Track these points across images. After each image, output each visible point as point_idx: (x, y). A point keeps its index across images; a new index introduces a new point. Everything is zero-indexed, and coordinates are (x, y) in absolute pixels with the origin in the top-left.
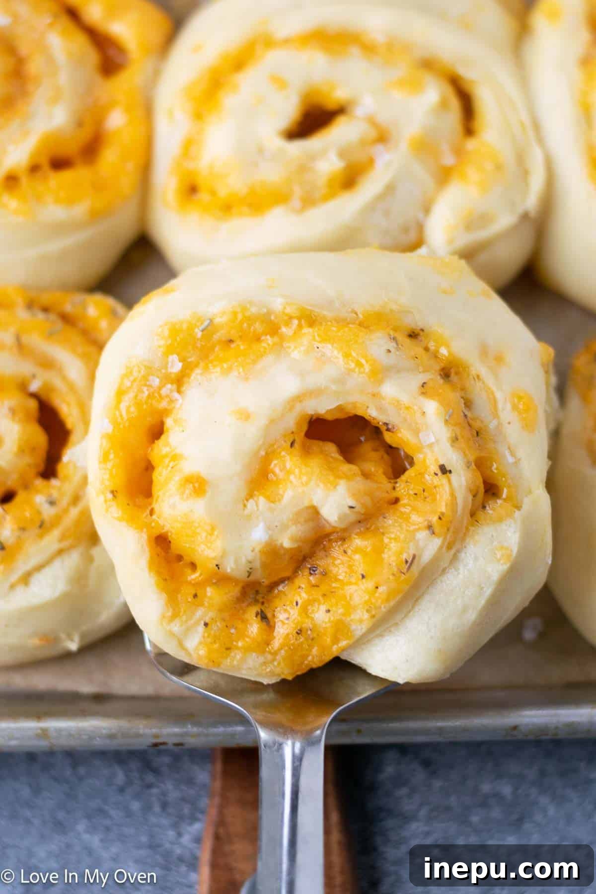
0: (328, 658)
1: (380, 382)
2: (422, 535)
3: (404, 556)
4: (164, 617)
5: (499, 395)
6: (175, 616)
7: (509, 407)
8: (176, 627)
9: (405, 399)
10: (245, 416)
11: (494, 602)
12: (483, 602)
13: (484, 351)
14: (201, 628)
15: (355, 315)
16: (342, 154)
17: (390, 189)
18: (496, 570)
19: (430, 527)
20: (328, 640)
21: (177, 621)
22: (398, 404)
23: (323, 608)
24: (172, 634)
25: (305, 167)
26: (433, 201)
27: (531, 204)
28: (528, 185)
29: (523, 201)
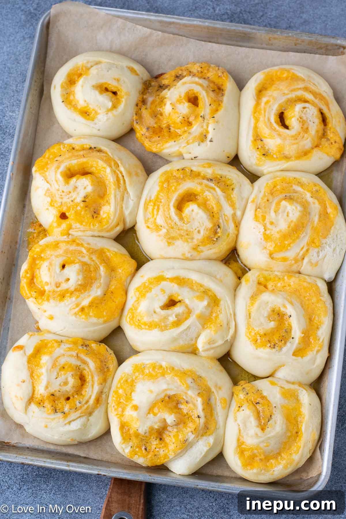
0: (161, 463)
1: (188, 390)
2: (190, 434)
3: (185, 439)
4: (121, 442)
5: (217, 398)
6: (123, 443)
7: (219, 402)
8: (123, 446)
9: (193, 396)
10: (151, 392)
11: (205, 456)
12: (201, 456)
13: (216, 386)
14: (130, 448)
16: (177, 316)
17: (189, 328)
18: (205, 449)
19: (192, 432)
20: (162, 459)
21: (124, 444)
22: (191, 397)
23: (162, 450)
24: (122, 448)
25: (166, 318)
26: (201, 333)
27: (229, 338)
28: (229, 332)
29: (227, 337)
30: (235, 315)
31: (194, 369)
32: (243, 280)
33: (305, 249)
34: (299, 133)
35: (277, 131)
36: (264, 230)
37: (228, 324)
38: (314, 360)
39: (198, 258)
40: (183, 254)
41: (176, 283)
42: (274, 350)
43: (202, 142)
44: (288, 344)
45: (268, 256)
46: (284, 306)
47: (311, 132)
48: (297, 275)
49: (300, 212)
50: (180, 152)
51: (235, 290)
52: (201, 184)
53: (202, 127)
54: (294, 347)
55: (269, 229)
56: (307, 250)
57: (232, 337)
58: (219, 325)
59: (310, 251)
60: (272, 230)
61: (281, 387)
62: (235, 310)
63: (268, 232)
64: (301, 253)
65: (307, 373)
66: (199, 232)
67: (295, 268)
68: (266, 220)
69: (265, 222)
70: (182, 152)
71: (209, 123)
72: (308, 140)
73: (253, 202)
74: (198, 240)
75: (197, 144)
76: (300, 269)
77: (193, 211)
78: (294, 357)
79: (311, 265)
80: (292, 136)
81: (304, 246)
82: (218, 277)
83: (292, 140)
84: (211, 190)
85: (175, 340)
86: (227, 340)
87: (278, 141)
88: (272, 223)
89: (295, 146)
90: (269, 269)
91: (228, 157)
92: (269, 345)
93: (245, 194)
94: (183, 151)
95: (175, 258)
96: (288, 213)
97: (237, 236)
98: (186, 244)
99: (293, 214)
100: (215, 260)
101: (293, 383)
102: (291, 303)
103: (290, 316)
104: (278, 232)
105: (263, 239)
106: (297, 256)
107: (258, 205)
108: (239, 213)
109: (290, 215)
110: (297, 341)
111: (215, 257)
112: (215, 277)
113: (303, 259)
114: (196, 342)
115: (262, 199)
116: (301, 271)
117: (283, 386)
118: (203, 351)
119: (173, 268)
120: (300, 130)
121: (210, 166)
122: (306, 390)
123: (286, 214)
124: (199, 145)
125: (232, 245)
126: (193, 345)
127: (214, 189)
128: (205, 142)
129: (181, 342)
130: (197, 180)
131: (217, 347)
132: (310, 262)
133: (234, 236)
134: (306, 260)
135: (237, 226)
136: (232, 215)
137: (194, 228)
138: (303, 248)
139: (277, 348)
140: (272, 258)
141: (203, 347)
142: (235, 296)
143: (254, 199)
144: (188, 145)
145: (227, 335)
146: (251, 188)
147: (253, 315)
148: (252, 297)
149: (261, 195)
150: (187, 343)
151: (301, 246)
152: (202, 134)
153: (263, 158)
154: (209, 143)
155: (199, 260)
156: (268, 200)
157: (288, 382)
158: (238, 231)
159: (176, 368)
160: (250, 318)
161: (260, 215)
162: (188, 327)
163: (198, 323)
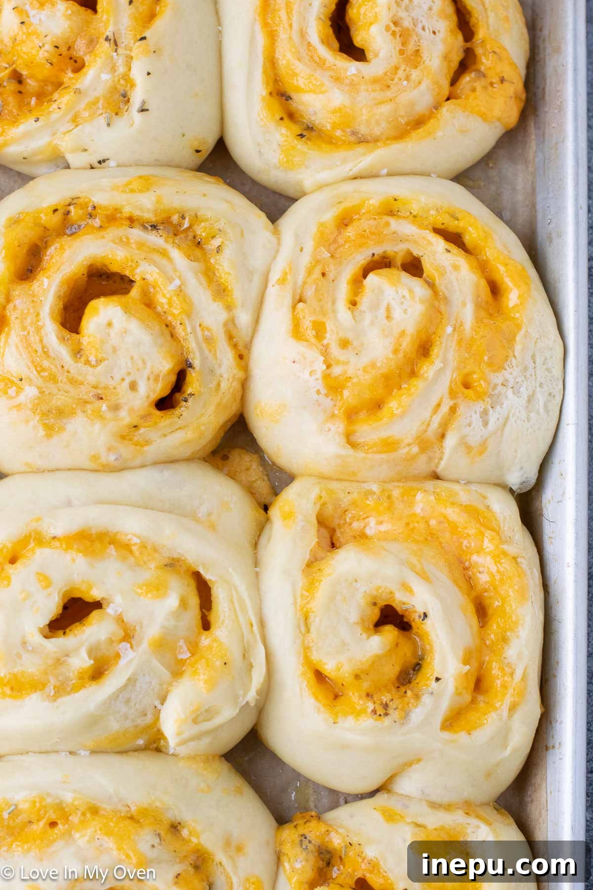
5: (234, 879)
13: (227, 843)
15: (128, 809)
16: (90, 653)
17: (131, 681)
25: (59, 662)
26: (168, 692)
27: (251, 696)
28: (251, 680)
29: (245, 694)
30: (262, 624)
31: (158, 804)
32: (275, 512)
33: (445, 409)
34: (397, 68)
35: (329, 69)
36: (324, 367)
37: (245, 655)
38: (504, 734)
39: (138, 462)
40: (95, 458)
41: (79, 551)
42: (387, 721)
43: (117, 114)
44: (426, 699)
45: (343, 440)
46: (406, 587)
47: (427, 62)
48: (431, 485)
49: (422, 302)
50: (56, 149)
51: (256, 545)
52: (124, 242)
53: (113, 69)
54: (445, 704)
55: (338, 362)
56: (453, 410)
57: (259, 693)
58: (218, 663)
59: (461, 410)
60: (346, 363)
61: (418, 825)
62: (261, 609)
63: (337, 370)
64: (437, 420)
65: (488, 775)
66: (133, 386)
67: (422, 465)
68: (328, 335)
69: (325, 342)
70: (63, 149)
71: (132, 58)
72: (423, 86)
73: (282, 281)
74: (132, 410)
75: (102, 121)
76: (437, 467)
77: (110, 324)
78: (446, 735)
79: (469, 453)
80: (375, 81)
81: (441, 399)
82: (202, 512)
83: (375, 91)
84: (156, 257)
85: (93, 721)
86: (247, 702)
87: (337, 98)
88: (345, 344)
89: (385, 109)
90: (346, 476)
91: (198, 151)
92: (371, 706)
93: (258, 261)
94: (65, 144)
95: (69, 470)
96: (388, 309)
97: (244, 385)
98: (98, 426)
99: (405, 311)
100: (189, 460)
101: (448, 807)
102: (424, 576)
103: (425, 615)
104: (365, 370)
105: (323, 391)
106: (425, 431)
107: (299, 291)
108: (244, 318)
109: (397, 313)
110: (450, 685)
111: (187, 452)
112: (193, 516)
113: (443, 436)
114: (157, 718)
115: (310, 272)
116: (439, 470)
117: (420, 821)
118: (180, 744)
119: (69, 504)
120: (396, 59)
121: (147, 183)
122: (489, 824)
123: (382, 312)
124: (109, 125)
125: (233, 409)
126: (148, 728)
127: (164, 254)
128: (126, 114)
129: (115, 726)
130: (113, 232)
131: (220, 727)
132: (465, 445)
133: (236, 385)
134: (451, 440)
135: (241, 357)
136: (226, 324)
137: (118, 377)
138: (439, 405)
139: (395, 715)
140: (353, 445)
141: (179, 734)
142: (256, 563)
143: (285, 274)
144: (77, 126)
145: (246, 691)
146: (273, 239)
147: (315, 622)
148: (309, 565)
149: (305, 260)
150: (128, 724)
151: (434, 401)
152: (114, 89)
153: (300, 145)
154: (137, 117)
155: (142, 466)
156: (323, 274)
157: (434, 806)
158: (246, 369)
159: (106, 807)
160: (308, 631)
161: (307, 323)
162: (129, 679)
163: (156, 664)
